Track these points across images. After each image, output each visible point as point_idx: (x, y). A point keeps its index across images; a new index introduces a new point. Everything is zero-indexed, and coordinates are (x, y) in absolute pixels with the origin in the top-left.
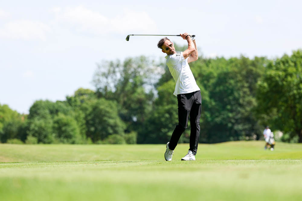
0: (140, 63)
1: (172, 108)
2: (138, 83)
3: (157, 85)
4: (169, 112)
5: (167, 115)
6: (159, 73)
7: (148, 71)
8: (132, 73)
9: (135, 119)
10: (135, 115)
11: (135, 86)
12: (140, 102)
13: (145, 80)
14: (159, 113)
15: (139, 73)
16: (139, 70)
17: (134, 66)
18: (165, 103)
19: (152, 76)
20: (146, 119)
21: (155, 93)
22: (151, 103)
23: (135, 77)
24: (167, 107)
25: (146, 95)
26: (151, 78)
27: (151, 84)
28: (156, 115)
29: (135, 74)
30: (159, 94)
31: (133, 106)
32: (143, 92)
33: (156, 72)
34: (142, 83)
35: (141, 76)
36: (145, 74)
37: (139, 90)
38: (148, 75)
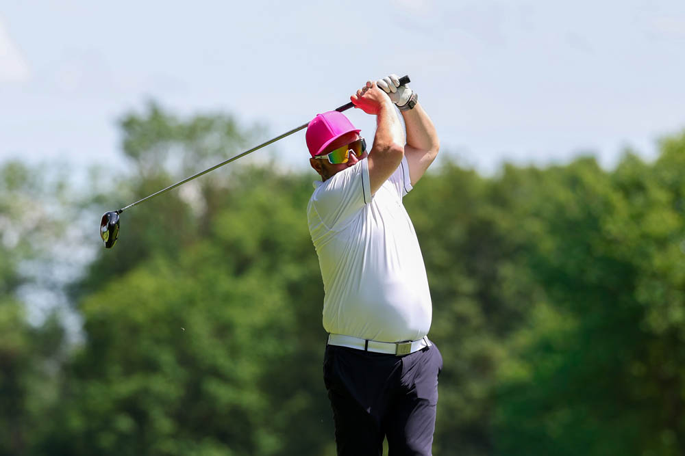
0: (3, 195)
1: (145, 392)
3: (77, 292)
4: (134, 407)
5: (125, 423)
6: (86, 239)
7: (38, 228)
12: (7, 366)
13: (25, 268)
14: (87, 414)
18: (115, 369)
19: (59, 250)
20: (30, 438)
21: (73, 324)
22: (51, 368)
24: (125, 387)
25: (32, 334)
26: (49, 261)
27: (52, 287)
28: (76, 423)
30: (89, 327)
32: (16, 323)
33: (74, 232)
34: (14, 283)
35: (6, 253)
36: (24, 242)
38: (36, 247)
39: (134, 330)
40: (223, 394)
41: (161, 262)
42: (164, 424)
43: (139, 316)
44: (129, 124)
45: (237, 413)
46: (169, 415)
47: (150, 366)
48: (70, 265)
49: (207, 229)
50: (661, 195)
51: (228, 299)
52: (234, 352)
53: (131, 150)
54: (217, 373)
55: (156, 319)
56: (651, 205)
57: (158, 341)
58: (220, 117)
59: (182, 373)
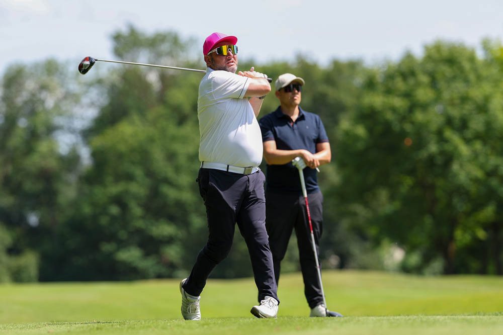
0: (45, 79)
1: (127, 192)
2: (41, 129)
3: (87, 134)
4: (119, 201)
5: (114, 210)
6: (92, 104)
7: (65, 97)
8: (26, 103)
9: (33, 219)
10: (33, 209)
11: (33, 136)
12: (47, 177)
13: (58, 121)
14: (94, 204)
15: (43, 102)
16: (44, 95)
17: (30, 85)
18: (109, 179)
19: (77, 110)
20: (61, 218)
21: (85, 154)
22: (72, 178)
23: (33, 113)
24: (114, 189)
25: (61, 159)
26: (71, 117)
27: (72, 131)
28: (87, 210)
29: (33, 107)
30: (95, 155)
31: (29, 186)
32: (52, 153)
34: (51, 129)
35: (47, 112)
36: (57, 106)
37: (43, 147)
38: (64, 108)
39: (120, 156)
40: (171, 193)
41: (135, 117)
42: (137, 211)
43: (122, 148)
44: (117, 37)
45: (179, 204)
46: (139, 205)
47: (129, 178)
48: (83, 119)
49: (162, 99)
50: (424, 79)
51: (174, 139)
52: (178, 169)
53: (118, 53)
54: (167, 181)
55: (133, 150)
56: (418, 84)
57: (133, 163)
58: (170, 34)
59: (148, 181)
